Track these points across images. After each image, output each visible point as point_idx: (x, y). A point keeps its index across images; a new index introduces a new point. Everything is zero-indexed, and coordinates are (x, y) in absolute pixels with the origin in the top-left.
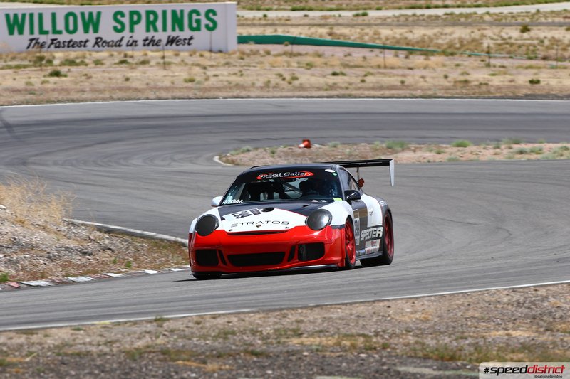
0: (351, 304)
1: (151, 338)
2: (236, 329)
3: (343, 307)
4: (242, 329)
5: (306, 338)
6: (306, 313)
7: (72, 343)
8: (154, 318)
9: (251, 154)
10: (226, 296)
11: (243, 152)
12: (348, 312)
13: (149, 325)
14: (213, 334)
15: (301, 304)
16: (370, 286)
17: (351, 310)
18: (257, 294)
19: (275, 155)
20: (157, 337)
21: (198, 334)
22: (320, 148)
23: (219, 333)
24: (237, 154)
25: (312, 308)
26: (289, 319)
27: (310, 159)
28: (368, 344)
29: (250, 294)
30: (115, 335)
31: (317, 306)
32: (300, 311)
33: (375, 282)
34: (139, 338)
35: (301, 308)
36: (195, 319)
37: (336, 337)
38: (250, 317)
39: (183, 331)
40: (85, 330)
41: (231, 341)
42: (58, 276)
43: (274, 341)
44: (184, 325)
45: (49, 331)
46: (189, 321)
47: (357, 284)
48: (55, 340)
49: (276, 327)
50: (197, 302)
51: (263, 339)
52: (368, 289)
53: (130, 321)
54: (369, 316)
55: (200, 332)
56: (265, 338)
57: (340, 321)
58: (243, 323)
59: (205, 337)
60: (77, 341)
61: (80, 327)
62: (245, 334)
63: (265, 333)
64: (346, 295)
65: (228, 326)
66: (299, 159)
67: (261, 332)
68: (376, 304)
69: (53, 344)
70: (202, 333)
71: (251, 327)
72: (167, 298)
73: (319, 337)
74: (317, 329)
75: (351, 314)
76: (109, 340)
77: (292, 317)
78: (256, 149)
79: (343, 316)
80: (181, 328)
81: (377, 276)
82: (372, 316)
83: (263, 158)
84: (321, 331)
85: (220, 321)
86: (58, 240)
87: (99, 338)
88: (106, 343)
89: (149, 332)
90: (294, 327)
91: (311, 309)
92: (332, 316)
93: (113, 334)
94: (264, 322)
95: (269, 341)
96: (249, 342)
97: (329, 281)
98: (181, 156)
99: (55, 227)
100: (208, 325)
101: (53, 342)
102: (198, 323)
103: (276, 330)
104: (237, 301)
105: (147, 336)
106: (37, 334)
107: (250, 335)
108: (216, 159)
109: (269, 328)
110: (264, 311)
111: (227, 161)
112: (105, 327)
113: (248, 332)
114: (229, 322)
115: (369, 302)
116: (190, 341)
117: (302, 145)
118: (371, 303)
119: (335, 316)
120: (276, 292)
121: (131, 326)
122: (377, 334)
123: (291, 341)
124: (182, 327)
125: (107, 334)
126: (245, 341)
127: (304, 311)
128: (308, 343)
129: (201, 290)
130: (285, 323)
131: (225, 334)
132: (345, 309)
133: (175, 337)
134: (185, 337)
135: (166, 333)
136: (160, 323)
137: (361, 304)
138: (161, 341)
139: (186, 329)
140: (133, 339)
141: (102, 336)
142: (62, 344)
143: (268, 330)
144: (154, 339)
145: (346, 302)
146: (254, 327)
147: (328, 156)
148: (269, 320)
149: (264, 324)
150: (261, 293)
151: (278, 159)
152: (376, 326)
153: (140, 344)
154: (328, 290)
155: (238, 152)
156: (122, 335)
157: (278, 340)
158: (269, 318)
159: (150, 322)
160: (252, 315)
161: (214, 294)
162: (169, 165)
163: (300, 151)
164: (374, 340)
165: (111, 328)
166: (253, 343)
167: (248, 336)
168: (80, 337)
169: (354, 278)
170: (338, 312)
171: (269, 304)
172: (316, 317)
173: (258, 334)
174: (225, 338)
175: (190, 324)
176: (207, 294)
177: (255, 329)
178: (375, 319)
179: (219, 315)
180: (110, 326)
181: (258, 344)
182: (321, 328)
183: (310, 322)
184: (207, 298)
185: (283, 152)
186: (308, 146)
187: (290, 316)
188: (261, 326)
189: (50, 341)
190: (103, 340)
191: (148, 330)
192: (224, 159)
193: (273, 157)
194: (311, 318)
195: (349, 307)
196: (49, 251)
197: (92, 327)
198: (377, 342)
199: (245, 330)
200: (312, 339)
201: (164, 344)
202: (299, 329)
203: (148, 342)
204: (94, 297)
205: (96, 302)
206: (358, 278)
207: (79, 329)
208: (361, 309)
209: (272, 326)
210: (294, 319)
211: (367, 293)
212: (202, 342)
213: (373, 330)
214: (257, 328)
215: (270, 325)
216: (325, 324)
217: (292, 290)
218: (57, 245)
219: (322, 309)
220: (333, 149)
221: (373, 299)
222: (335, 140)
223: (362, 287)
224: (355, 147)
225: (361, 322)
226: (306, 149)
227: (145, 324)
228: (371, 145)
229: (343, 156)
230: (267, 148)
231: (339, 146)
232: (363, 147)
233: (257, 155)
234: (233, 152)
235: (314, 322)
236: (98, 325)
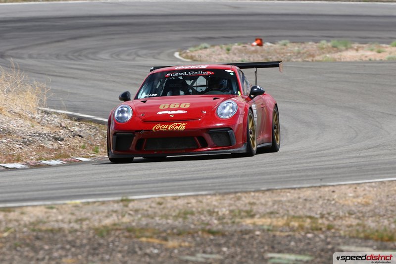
0: (299, 188)
1: (118, 217)
2: (194, 210)
3: (292, 191)
4: (200, 210)
5: (259, 218)
6: (258, 196)
7: (45, 220)
8: (119, 198)
9: (208, 51)
10: (185, 180)
11: (201, 49)
12: (296, 196)
13: (116, 205)
14: (174, 214)
15: (253, 187)
16: (316, 173)
17: (300, 194)
18: (213, 178)
19: (230, 52)
20: (123, 216)
21: (160, 214)
22: (271, 46)
23: (179, 213)
24: (196, 51)
25: (264, 191)
26: (242, 201)
27: (262, 56)
28: (314, 225)
29: (207, 178)
30: (85, 214)
31: (268, 190)
32: (253, 194)
33: (321, 169)
34: (107, 217)
35: (254, 192)
36: (158, 200)
37: (286, 218)
38: (207, 199)
39: (147, 210)
40: (58, 209)
41: (190, 221)
42: (32, 159)
43: (229, 221)
44: (148, 206)
45: (25, 210)
46: (152, 202)
47: (305, 170)
48: (31, 217)
49: (231, 208)
50: (159, 185)
51: (219, 219)
52: (314, 176)
53: (98, 202)
54: (315, 200)
55: (161, 212)
56: (221, 219)
57: (288, 204)
58: (200, 204)
59: (166, 217)
60: (51, 219)
61: (53, 206)
62: (202, 214)
63: (220, 214)
64: (295, 181)
65: (188, 207)
66: (252, 56)
67: (217, 212)
68: (322, 189)
69: (29, 221)
70: (163, 213)
71: (208, 208)
72: (132, 180)
73: (270, 218)
74: (268, 211)
75: (299, 198)
76: (80, 218)
77: (246, 199)
78: (213, 46)
79: (292, 200)
81: (323, 163)
82: (318, 200)
83: (219, 54)
84: (272, 213)
85: (181, 202)
86: (33, 127)
87: (70, 216)
88: (77, 221)
89: (116, 212)
90: (248, 208)
91: (263, 193)
92: (282, 199)
93: (83, 213)
94: (220, 203)
95: (225, 221)
96: (206, 222)
97: (280, 168)
98: (144, 52)
99: (30, 115)
100: (169, 205)
101: (28, 219)
102: (160, 204)
103: (231, 211)
104: (196, 184)
105: (114, 215)
106: (14, 211)
107: (207, 215)
108: (177, 55)
109: (224, 210)
110: (220, 194)
111: (187, 57)
112: (76, 206)
113: (205, 212)
114: (188, 203)
115: (315, 187)
116: (153, 221)
117: (255, 43)
118: (317, 188)
119: (284, 199)
120: (231, 176)
121: (99, 205)
122: (322, 216)
123: (245, 221)
124: (145, 207)
125: (77, 213)
126: (203, 221)
127: (257, 194)
128: (260, 223)
129: (162, 174)
130: (239, 205)
131: (185, 214)
132: (294, 193)
133: (140, 216)
134: (148, 216)
135: (131, 212)
136: (125, 203)
137: (309, 189)
138: (126, 219)
139: (150, 209)
140: (101, 218)
141: (73, 214)
142: (37, 221)
143: (224, 211)
144: (120, 217)
145: (295, 186)
146: (211, 208)
147: (279, 54)
148: (225, 202)
149: (220, 206)
150: (217, 178)
151: (233, 56)
152: (321, 209)
153: (108, 222)
154: (278, 176)
155: (196, 49)
156: (92, 213)
157: (233, 220)
158: (224, 200)
159: (117, 202)
160: (209, 197)
161: (174, 177)
162: (134, 60)
163: (253, 48)
164: (320, 221)
165: (81, 207)
166: (210, 222)
167: (205, 216)
168: (53, 215)
169: (302, 165)
170: (287, 196)
171: (224, 187)
172: (267, 199)
173: (215, 214)
174: (185, 218)
175: (153, 205)
176: (168, 178)
177: (212, 209)
178: (321, 202)
179: (180, 197)
180: (81, 205)
181: (214, 223)
182: (272, 210)
183: (262, 204)
184: (168, 181)
185: (237, 49)
186: (260, 45)
187: (244, 199)
188: (217, 207)
189: (26, 219)
190: (74, 218)
191: (115, 209)
192: (184, 55)
193: (228, 53)
194: (263, 201)
195: (297, 191)
196: (24, 137)
197: (64, 206)
198: (323, 224)
199: (203, 211)
200: (264, 220)
201: (129, 223)
202: (251, 211)
203: (114, 220)
204: (65, 179)
205: (67, 183)
206: (305, 165)
207: (52, 208)
208: (308, 193)
209: (227, 208)
210: (247, 201)
211: (314, 179)
212: (164, 221)
213: (319, 212)
214: (214, 209)
215: (225, 207)
216: (276, 207)
217: (246, 175)
218: (32, 131)
219: (273, 192)
220: (283, 47)
221: (319, 184)
222: (285, 39)
223: (309, 173)
224: (303, 45)
225: (308, 205)
226: (258, 47)
227: (112, 204)
228: (318, 44)
229: (292, 54)
230: (223, 46)
231: (289, 45)
232: (310, 46)
233: (214, 52)
234: (192, 49)
235: (265, 205)
236: (70, 204)
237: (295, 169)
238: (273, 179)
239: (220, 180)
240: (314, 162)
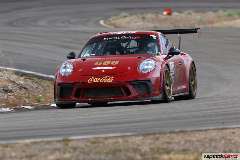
0: (206, 130)
1: (60, 154)
2: (121, 148)
3: (200, 133)
4: (126, 148)
6: (173, 137)
8: (61, 139)
9: (127, 19)
10: (112, 124)
11: (122, 17)
12: (203, 136)
13: (58, 144)
14: (105, 151)
15: (169, 130)
16: (218, 118)
17: (206, 135)
18: (135, 122)
19: (146, 20)
20: (65, 153)
21: (94, 151)
22: (178, 15)
23: (110, 151)
24: (117, 19)
27: (171, 23)
29: (130, 122)
31: (181, 132)
32: (168, 135)
33: (222, 115)
34: (51, 153)
35: (169, 133)
36: (92, 140)
37: (196, 154)
38: (132, 139)
39: (83, 148)
40: (11, 147)
41: (118, 156)
43: (150, 157)
44: (84, 144)
46: (88, 142)
47: (210, 116)
49: (151, 146)
50: (92, 127)
51: (141, 155)
52: (217, 120)
53: (44, 141)
54: (218, 140)
55: (95, 149)
56: (143, 155)
57: (197, 143)
58: (127, 143)
59: (99, 153)
60: (6, 155)
61: (8, 145)
62: (128, 151)
63: (143, 151)
64: (201, 124)
65: (116, 145)
66: (163, 23)
67: (140, 150)
68: (225, 132)
70: (97, 151)
71: (133, 146)
73: (183, 154)
74: (181, 148)
75: (206, 138)
76: (29, 154)
77: (163, 139)
78: (131, 15)
79: (200, 140)
81: (223, 110)
82: (221, 140)
83: (136, 22)
84: (184, 150)
85: (110, 141)
87: (21, 153)
88: (27, 157)
89: (58, 149)
90: (165, 146)
91: (177, 134)
92: (192, 139)
93: (32, 150)
94: (142, 143)
95: (146, 157)
96: (131, 157)
97: (188, 114)
98: (76, 20)
100: (101, 144)
102: (94, 143)
103: (151, 149)
104: (122, 127)
105: (57, 152)
107: (132, 152)
108: (102, 22)
110: (142, 135)
111: (110, 24)
112: (27, 145)
113: (130, 150)
114: (116, 143)
115: (219, 129)
116: (89, 157)
117: (165, 13)
119: (194, 139)
120: (149, 121)
121: (45, 144)
123: (162, 157)
124: (82, 146)
125: (27, 150)
126: (129, 156)
127: (172, 135)
128: (175, 158)
129: (94, 119)
130: (158, 144)
131: (114, 151)
133: (78, 153)
134: (84, 153)
135: (70, 150)
136: (66, 142)
137: (213, 131)
138: (67, 156)
139: (86, 148)
140: (47, 154)
141: (24, 151)
143: (146, 149)
144: (62, 154)
145: (202, 129)
146: (135, 146)
147: (184, 21)
149: (142, 145)
151: (147, 23)
152: (224, 147)
153: (52, 158)
154: (188, 120)
156: (39, 151)
157: (153, 156)
158: (146, 140)
159: (59, 142)
160: (133, 137)
161: (103, 121)
162: (67, 26)
163: (163, 17)
165: (30, 146)
166: (134, 158)
167: (130, 153)
168: (8, 152)
169: (206, 112)
170: (196, 137)
171: (145, 129)
172: (180, 139)
173: (138, 151)
174: (114, 154)
175: (89, 144)
176: (98, 122)
177: (135, 148)
179: (110, 138)
180: (30, 144)
181: (138, 159)
182: (184, 148)
183: (176, 143)
184: (99, 124)
185: (151, 18)
186: (169, 14)
187: (161, 139)
188: (140, 145)
190: (24, 154)
192: (108, 22)
193: (143, 21)
194: (177, 140)
195: (204, 132)
197: (16, 145)
199: (128, 148)
200: (178, 156)
201: (70, 158)
202: (168, 148)
203: (57, 156)
204: (15, 123)
206: (209, 111)
207: (7, 147)
208: (214, 134)
209: (148, 146)
211: (217, 123)
212: (97, 157)
214: (137, 147)
215: (146, 146)
216: (187, 145)
219: (185, 134)
220: (188, 16)
221: (221, 127)
222: (189, 10)
223: (213, 118)
224: (204, 14)
225: (213, 144)
226: (168, 16)
227: (55, 143)
228: (216, 14)
229: (195, 21)
230: (139, 15)
231: (193, 14)
232: (210, 15)
233: (132, 20)
234: (114, 17)
235: (178, 143)
236: (21, 143)
237: (201, 115)
238: (184, 123)
239: (141, 124)
240: (216, 109)
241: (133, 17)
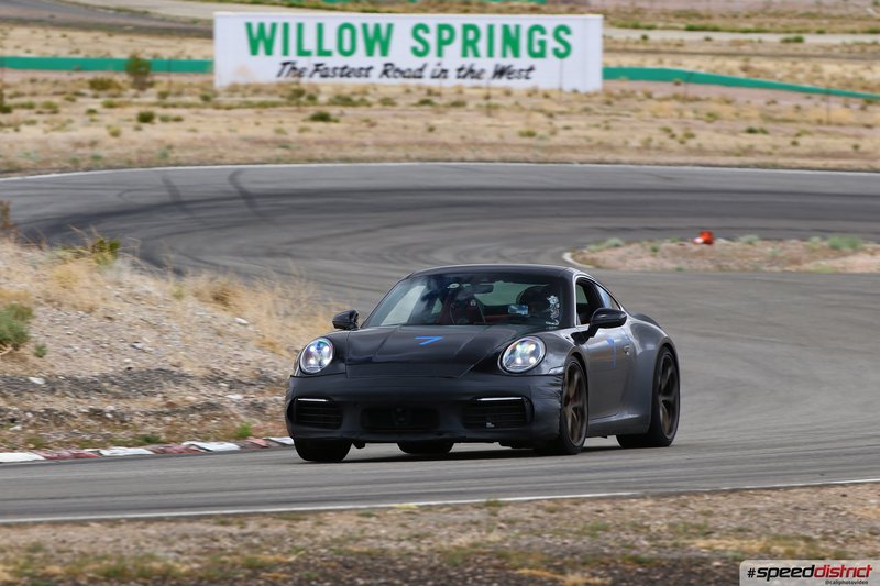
0: (786, 489)
1: (480, 532)
2: (609, 522)
3: (774, 493)
4: (618, 522)
5: (717, 539)
6: (716, 501)
7: (359, 535)
8: (483, 500)
9: (621, 252)
11: (609, 248)
12: (781, 501)
13: (476, 512)
14: (575, 529)
15: (708, 486)
17: (786, 497)
18: (638, 469)
19: (658, 253)
20: (490, 531)
21: (552, 528)
22: (727, 245)
23: (584, 528)
24: (600, 251)
25: (726, 493)
26: (691, 509)
27: (712, 261)
28: (813, 552)
29: (629, 469)
30: (425, 526)
31: (734, 491)
32: (707, 497)
33: (820, 456)
34: (462, 532)
35: (709, 493)
36: (547, 504)
37: (764, 538)
39: (529, 522)
40: (378, 517)
41: (603, 540)
43: (669, 543)
44: (530, 514)
45: (323, 517)
46: (538, 508)
48: (334, 531)
49: (671, 521)
51: (651, 539)
52: (809, 467)
53: (448, 505)
54: (813, 509)
55: (554, 525)
56: (654, 538)
57: (768, 515)
58: (621, 513)
59: (561, 532)
60: (367, 533)
61: (371, 511)
62: (622, 530)
63: (654, 530)
65: (598, 517)
66: (696, 261)
67: (648, 527)
68: (824, 491)
69: (330, 537)
70: (557, 527)
71: (633, 519)
73: (738, 538)
74: (734, 525)
75: (786, 505)
76: (416, 533)
77: (697, 505)
78: (629, 243)
79: (773, 508)
80: (526, 518)
81: (822, 446)
82: (818, 509)
83: (640, 258)
84: (741, 530)
85: (586, 508)
87: (400, 530)
88: (411, 538)
89: (476, 523)
90: (700, 520)
91: (726, 496)
92: (757, 506)
93: (420, 525)
94: (653, 512)
95: (661, 542)
96: (630, 543)
97: (747, 452)
98: (513, 250)
100: (566, 514)
101: (329, 533)
102: (552, 511)
103: (672, 526)
104: (610, 478)
105: (474, 528)
106: (305, 520)
107: (631, 532)
108: (567, 256)
109: (660, 523)
110: (652, 496)
111: (585, 261)
112: (410, 512)
113: (627, 527)
114: (598, 511)
115: (813, 486)
116: (540, 539)
117: (700, 240)
118: (816, 489)
119: (761, 507)
121: (449, 512)
122: (825, 537)
123: (694, 543)
124: (526, 516)
125: (412, 524)
126: (625, 540)
127: (715, 498)
128: (721, 547)
130: (684, 516)
131: (593, 531)
132: (777, 497)
133: (517, 531)
134: (532, 531)
135: (502, 525)
136: (493, 509)
137: (802, 490)
138: (495, 536)
139: (533, 520)
140: (453, 533)
141: (404, 526)
142: (344, 536)
143: (659, 525)
144: (484, 533)
145: (778, 485)
146: (637, 520)
147: (739, 257)
148: (661, 509)
151: (662, 260)
152: (824, 524)
153: (463, 540)
154: (748, 466)
155: (601, 247)
156: (436, 525)
157: (675, 541)
158: (660, 506)
159: (477, 507)
160: (634, 501)
163: (697, 248)
164: (823, 545)
165: (419, 515)
166: (637, 544)
167: (628, 534)
168: (371, 526)
169: (786, 449)
170: (765, 501)
171: (659, 484)
172: (732, 507)
173: (644, 531)
174: (594, 536)
175: (540, 513)
177: (639, 523)
178: (822, 514)
179: (585, 500)
180: (418, 512)
181: (644, 546)
182: (740, 524)
183: (723, 514)
185: (670, 249)
186: (708, 242)
187: (692, 505)
188: (649, 519)
189: (324, 532)
190: (407, 531)
191: (475, 519)
192: (580, 257)
193: (654, 256)
194: (724, 509)
195: (782, 493)
197: (389, 512)
198: (827, 550)
199: (623, 524)
200: (726, 542)
201: (500, 542)
202: (705, 526)
203: (474, 538)
206: (791, 448)
207: (369, 515)
208: (802, 497)
209: (664, 520)
210: (698, 509)
211: (809, 473)
212: (558, 541)
213: (819, 530)
214: (642, 521)
215: (661, 518)
216: (747, 519)
219: (741, 495)
220: (748, 247)
221: (819, 483)
222: (750, 234)
223: (799, 463)
224: (781, 245)
225: (801, 518)
226: (705, 246)
227: (470, 510)
228: (806, 243)
229: (762, 259)
230: (645, 243)
231: (759, 243)
232: (794, 246)
233: (630, 253)
234: (593, 247)
235: (728, 515)
236: (400, 508)
237: (776, 455)
238: (739, 471)
239: (649, 472)
241: (635, 247)
